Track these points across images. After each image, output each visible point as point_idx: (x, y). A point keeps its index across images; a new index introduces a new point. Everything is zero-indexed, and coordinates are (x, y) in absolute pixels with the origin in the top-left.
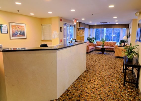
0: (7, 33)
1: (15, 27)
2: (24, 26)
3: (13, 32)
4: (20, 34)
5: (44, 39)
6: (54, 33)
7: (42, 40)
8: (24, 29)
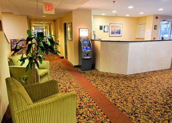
0: (108, 32)
1: (114, 27)
2: (120, 26)
3: (112, 31)
4: (117, 33)
5: (138, 37)
6: (147, 31)
7: (137, 38)
8: (120, 28)
